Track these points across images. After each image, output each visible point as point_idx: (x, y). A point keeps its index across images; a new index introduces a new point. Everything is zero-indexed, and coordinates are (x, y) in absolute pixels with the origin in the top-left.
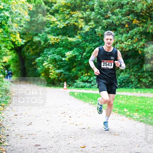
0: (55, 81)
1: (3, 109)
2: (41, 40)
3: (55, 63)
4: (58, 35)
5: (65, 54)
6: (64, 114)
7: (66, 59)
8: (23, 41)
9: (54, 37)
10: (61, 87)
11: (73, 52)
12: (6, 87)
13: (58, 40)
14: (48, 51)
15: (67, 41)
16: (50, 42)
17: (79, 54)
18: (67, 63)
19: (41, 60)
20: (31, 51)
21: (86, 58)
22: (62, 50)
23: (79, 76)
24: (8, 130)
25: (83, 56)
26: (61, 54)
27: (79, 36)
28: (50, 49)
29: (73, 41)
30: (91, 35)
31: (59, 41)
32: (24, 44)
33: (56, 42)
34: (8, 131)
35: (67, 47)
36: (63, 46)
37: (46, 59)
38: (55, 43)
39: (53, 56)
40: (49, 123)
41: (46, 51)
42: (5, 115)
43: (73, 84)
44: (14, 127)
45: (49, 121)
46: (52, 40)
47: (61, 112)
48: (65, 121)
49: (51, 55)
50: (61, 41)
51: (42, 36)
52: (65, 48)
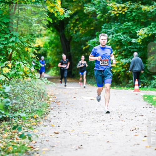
0: (119, 77)
1: (35, 124)
2: (97, 11)
3: (119, 48)
4: (124, 1)
5: (136, 33)
6: (135, 131)
7: (139, 41)
8: (67, 12)
9: (118, 5)
10: (130, 87)
11: (149, 29)
12: (40, 88)
13: (124, 10)
14: (108, 28)
15: (139, 12)
16: (111, 13)
18: (140, 48)
20: (80, 28)
22: (131, 27)
26: (130, 33)
28: (111, 25)
29: (150, 11)
31: (126, 11)
32: (69, 17)
33: (121, 12)
35: (139, 21)
36: (133, 20)
38: (119, 14)
39: (116, 36)
40: (110, 146)
41: (104, 28)
42: (38, 133)
43: (149, 83)
44: (54, 152)
45: (111, 143)
46: (115, 10)
47: (131, 129)
48: (136, 144)
49: (113, 34)
50: (129, 11)
51: (99, 4)
52: (136, 23)
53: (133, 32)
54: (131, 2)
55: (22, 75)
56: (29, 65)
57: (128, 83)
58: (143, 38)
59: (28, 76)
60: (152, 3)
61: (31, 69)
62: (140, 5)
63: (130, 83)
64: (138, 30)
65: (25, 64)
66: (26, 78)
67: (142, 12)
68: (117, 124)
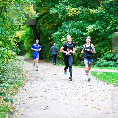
1: (16, 91)
2: (59, 12)
3: (74, 39)
4: (77, 6)
5: (86, 29)
6: (85, 96)
7: (88, 34)
8: (37, 13)
9: (73, 9)
10: (82, 66)
11: (95, 25)
12: (19, 66)
13: (77, 12)
14: (66, 25)
15: (88, 13)
16: (68, 15)
17: (102, 28)
19: (59, 35)
20: (47, 25)
21: (110, 32)
22: (82, 24)
23: (102, 53)
24: (21, 114)
25: (106, 31)
26: (82, 28)
27: (102, 7)
28: (68, 22)
29: (95, 13)
30: (116, 5)
31: (79, 13)
32: (39, 17)
33: (75, 14)
34: (22, 116)
35: (88, 20)
36: (84, 19)
37: (64, 34)
39: (72, 30)
40: (68, 107)
41: (64, 25)
42: (18, 98)
43: (95, 63)
44: (29, 111)
45: (68, 104)
46: (71, 12)
47: (82, 95)
48: (86, 105)
49: (70, 29)
50: (81, 13)
51: (60, 8)
52: (86, 21)
53: (83, 28)
54: (82, 6)
55: (6, 57)
56: (11, 50)
57: (80, 63)
58: (91, 32)
59: (10, 58)
60: (97, 7)
61: (13, 53)
62: (89, 9)
63: (82, 63)
64: (87, 27)
65: (8, 50)
66: (9, 59)
67: (90, 14)
68: (72, 91)
